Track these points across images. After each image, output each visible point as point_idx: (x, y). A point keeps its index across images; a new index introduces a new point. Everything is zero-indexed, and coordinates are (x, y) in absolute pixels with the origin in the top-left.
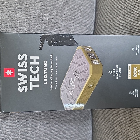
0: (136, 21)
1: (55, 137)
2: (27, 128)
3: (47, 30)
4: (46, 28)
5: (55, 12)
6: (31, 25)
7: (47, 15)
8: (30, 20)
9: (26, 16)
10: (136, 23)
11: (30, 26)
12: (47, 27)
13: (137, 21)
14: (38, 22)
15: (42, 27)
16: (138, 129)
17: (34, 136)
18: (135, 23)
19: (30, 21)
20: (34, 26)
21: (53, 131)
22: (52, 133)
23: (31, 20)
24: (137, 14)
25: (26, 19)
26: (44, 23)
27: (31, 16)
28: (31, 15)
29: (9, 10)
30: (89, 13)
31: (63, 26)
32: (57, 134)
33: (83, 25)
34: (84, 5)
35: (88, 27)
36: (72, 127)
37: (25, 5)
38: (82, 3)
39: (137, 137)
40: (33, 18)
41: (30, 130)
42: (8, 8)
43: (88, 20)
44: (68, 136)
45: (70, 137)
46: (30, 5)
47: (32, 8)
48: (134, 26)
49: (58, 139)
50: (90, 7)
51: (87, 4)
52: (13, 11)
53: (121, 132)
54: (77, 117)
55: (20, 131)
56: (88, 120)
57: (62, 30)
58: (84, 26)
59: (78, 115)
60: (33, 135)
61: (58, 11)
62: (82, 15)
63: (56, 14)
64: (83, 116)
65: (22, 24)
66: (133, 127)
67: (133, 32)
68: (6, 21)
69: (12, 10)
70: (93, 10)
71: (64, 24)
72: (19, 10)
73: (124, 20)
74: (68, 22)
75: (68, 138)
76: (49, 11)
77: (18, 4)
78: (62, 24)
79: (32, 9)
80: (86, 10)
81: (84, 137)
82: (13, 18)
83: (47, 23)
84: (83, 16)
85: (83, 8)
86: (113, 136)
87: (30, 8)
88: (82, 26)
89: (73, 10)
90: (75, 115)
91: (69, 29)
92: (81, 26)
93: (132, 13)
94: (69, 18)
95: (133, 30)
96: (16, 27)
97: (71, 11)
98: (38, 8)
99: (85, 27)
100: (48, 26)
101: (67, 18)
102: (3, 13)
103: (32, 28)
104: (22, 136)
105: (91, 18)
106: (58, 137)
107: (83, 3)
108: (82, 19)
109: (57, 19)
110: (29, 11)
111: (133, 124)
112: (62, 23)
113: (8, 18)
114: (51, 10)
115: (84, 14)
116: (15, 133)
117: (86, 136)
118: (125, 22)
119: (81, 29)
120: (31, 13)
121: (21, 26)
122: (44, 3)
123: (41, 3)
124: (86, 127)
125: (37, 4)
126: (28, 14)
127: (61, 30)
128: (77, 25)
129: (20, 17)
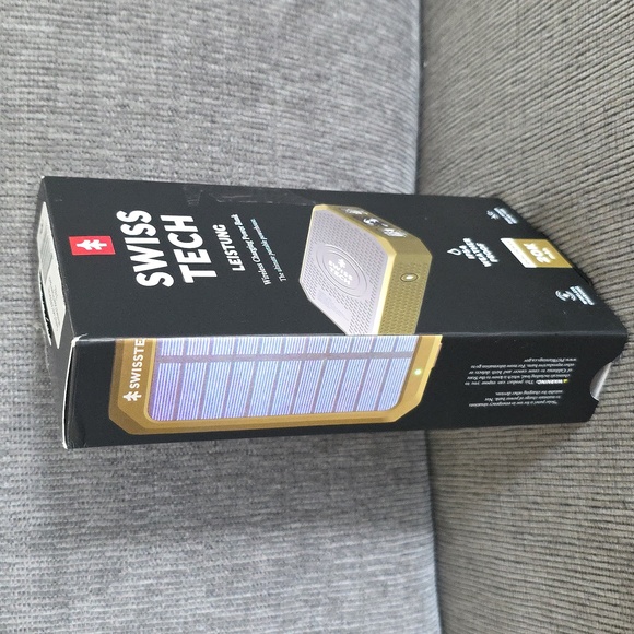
0: (557, 53)
1: (271, 537)
2: (156, 488)
3: (225, 110)
4: (219, 102)
5: (254, 46)
6: (165, 89)
7: (221, 56)
8: (160, 71)
9: (143, 57)
10: (560, 58)
11: (160, 93)
12: (223, 99)
13: (560, 51)
14: (188, 80)
15: (206, 100)
16: (596, 463)
17: (187, 524)
18: (555, 60)
19: (161, 77)
20: (176, 93)
21: (263, 511)
22: (259, 518)
23: (165, 71)
24: (562, 26)
25: (143, 69)
26: (210, 84)
27: (164, 59)
28: (162, 56)
29: (84, 35)
30: (393, 61)
31: (288, 99)
32: (279, 525)
33: (368, 101)
34: (369, 27)
35: (389, 112)
36: (343, 505)
37: (139, 21)
38: (359, 19)
39: (598, 497)
40: (169, 66)
41: (167, 494)
42: (79, 32)
43: (388, 84)
44: (325, 538)
45: (334, 545)
46: (159, 20)
47: (164, 29)
48: (552, 73)
49: (285, 545)
50: (391, 36)
51: (380, 26)
52: (95, 39)
53: (539, 500)
54: (360, 464)
55: (127, 497)
56: (410, 484)
57: (284, 114)
58: (371, 107)
59: (364, 455)
60: (181, 519)
61: (266, 44)
62: (362, 66)
63: (259, 52)
64: (389, 464)
65: (131, 86)
66: (581, 463)
67: (548, 94)
68: (71, 74)
69: (93, 36)
70: (408, 50)
71: (288, 93)
72: (118, 36)
73: (518, 62)
74: (307, 84)
75: (325, 550)
76: (229, 41)
77: (114, 18)
78: (283, 92)
79: (165, 36)
80: (376, 46)
81: (396, 552)
82: (97, 64)
83: (225, 86)
84: (365, 70)
85: (363, 40)
86: (513, 529)
87: (158, 31)
88: (366, 105)
89: (322, 42)
90: (351, 456)
91: (311, 112)
92: (362, 107)
93: (542, 26)
94: (309, 72)
95: (550, 87)
96: (108, 96)
97: (316, 47)
98: (188, 32)
99: (376, 112)
100: (226, 97)
101: (302, 70)
102: (59, 48)
103: (169, 102)
104: (136, 520)
105: (401, 81)
106: (283, 537)
107: (362, 22)
108: (361, 81)
109: (260, 71)
110: (153, 39)
111: (579, 450)
112: (282, 88)
113: (78, 62)
114: (238, 38)
115: (371, 63)
116: (111, 506)
117: (406, 552)
118: (521, 69)
119: (359, 116)
120: (162, 49)
121: (125, 93)
122: (210, 13)
123: (200, 12)
124: (404, 510)
125: (184, 16)
126: (153, 52)
127: (279, 113)
128: (342, 102)
129: (123, 61)
